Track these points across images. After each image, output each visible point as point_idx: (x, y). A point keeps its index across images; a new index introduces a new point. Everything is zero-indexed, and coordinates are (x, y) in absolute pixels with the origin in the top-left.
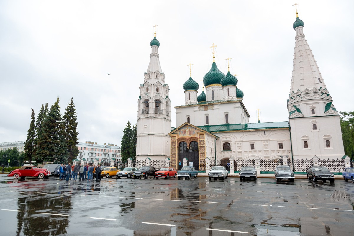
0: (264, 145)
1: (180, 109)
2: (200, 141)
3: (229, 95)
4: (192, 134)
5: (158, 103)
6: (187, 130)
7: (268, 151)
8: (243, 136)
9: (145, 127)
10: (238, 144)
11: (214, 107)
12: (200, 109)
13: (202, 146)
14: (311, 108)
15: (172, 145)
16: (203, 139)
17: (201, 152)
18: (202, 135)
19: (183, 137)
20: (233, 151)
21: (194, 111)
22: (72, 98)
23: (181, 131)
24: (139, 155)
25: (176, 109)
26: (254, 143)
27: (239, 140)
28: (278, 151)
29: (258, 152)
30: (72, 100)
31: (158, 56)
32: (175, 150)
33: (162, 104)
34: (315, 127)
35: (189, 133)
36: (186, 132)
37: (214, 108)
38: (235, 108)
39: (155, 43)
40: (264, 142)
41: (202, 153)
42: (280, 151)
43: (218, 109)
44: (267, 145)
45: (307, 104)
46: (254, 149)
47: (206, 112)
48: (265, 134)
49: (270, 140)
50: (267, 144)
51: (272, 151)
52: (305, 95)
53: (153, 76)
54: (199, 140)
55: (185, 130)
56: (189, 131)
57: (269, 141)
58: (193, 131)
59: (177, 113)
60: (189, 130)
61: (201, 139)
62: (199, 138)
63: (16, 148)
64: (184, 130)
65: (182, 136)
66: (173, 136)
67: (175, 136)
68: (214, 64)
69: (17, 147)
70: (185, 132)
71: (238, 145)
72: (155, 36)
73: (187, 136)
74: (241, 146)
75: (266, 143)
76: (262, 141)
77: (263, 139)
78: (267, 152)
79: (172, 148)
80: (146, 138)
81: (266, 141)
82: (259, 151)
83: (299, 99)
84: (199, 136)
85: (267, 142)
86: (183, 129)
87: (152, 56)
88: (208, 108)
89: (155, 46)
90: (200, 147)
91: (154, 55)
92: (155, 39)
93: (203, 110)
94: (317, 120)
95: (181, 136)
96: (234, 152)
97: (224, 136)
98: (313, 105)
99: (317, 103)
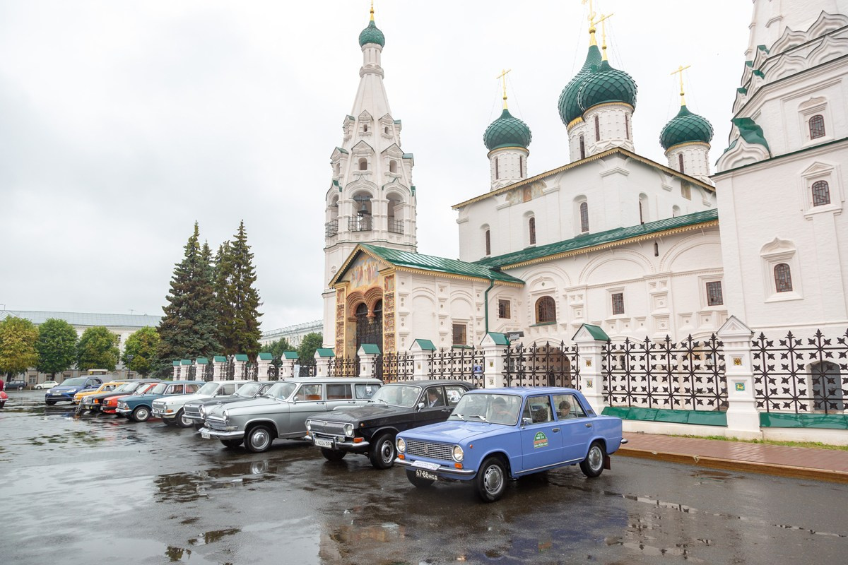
0: (656, 295)
1: (466, 209)
2: (386, 299)
3: (598, 139)
4: (373, 279)
6: (365, 267)
7: (667, 316)
8: (589, 270)
10: (573, 297)
11: (546, 187)
12: (513, 199)
13: (388, 312)
14: (805, 113)
15: (338, 314)
16: (391, 292)
17: (388, 332)
18: (390, 277)
19: (357, 289)
20: (562, 325)
21: (499, 209)
22: (242, 223)
23: (355, 272)
25: (457, 212)
26: (624, 288)
27: (576, 284)
28: (702, 313)
29: (633, 321)
30: (241, 228)
31: (379, 73)
32: (343, 330)
33: (374, 201)
34: (820, 193)
35: (367, 277)
37: (544, 190)
38: (604, 176)
39: (372, 38)
40: (654, 285)
41: (389, 335)
42: (709, 313)
43: (558, 190)
44: (665, 294)
45: (786, 98)
46: (623, 312)
47: (528, 206)
48: (657, 255)
49: (672, 275)
50: (664, 289)
51: (683, 316)
54: (384, 293)
56: (368, 269)
57: (669, 279)
58: (376, 269)
59: (460, 222)
60: (369, 266)
61: (387, 292)
62: (384, 289)
63: (284, 339)
64: (360, 269)
65: (356, 286)
66: (340, 290)
67: (343, 289)
68: (594, 51)
69: (286, 337)
70: (362, 273)
71: (574, 303)
72: (372, 17)
73: (364, 284)
74: (581, 306)
75: (659, 288)
76: (647, 282)
77: (649, 273)
78: (665, 321)
79: (338, 324)
81: (658, 281)
82: (639, 319)
84: (384, 282)
85: (664, 283)
86: (359, 266)
87: (363, 73)
88: (533, 194)
89: (372, 47)
90: (386, 315)
92: (372, 26)
93: (519, 203)
94: (828, 160)
95: (353, 286)
96: (564, 326)
97: (538, 277)
98: (815, 95)
99: (836, 81)
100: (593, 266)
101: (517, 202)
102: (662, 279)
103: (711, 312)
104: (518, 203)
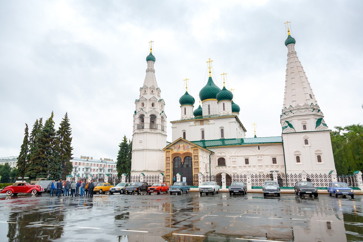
0: (258, 160)
1: (176, 124)
2: (194, 157)
3: (224, 110)
4: (186, 150)
5: (153, 118)
6: (181, 145)
7: (262, 166)
8: (238, 151)
9: (140, 142)
10: (233, 159)
11: (210, 122)
12: (196, 123)
13: (196, 161)
14: (302, 124)
15: (166, 160)
16: (197, 155)
17: (195, 167)
18: (196, 150)
19: (178, 152)
20: (228, 166)
21: (190, 126)
22: (67, 113)
23: (176, 146)
24: (134, 170)
25: (172, 124)
26: (249, 157)
27: (233, 155)
28: (271, 166)
29: (252, 166)
30: (66, 115)
31: (154, 71)
32: (170, 166)
33: (158, 119)
34: (306, 142)
35: (183, 148)
36: (181, 147)
38: (230, 122)
39: (151, 59)
40: (258, 157)
43: (214, 124)
45: (299, 120)
46: (248, 164)
47: (202, 127)
48: (259, 149)
49: (263, 155)
50: (261, 159)
51: (266, 166)
52: (296, 111)
53: (149, 91)
54: (193, 155)
55: (179, 145)
56: (184, 146)
57: (263, 156)
58: (188, 147)
59: (172, 128)
60: (184, 145)
61: (195, 155)
62: (193, 153)
64: (178, 146)
65: (176, 151)
66: (168, 152)
67: (170, 152)
68: (210, 79)
70: (179, 147)
71: (233, 160)
72: (151, 51)
73: (182, 151)
74: (235, 161)
75: (260, 158)
76: (257, 156)
77: (257, 154)
78: (261, 167)
79: (167, 163)
80: (141, 153)
81: (260, 156)
82: (253, 166)
83: (291, 115)
84: (193, 151)
85: (261, 157)
86: (178, 144)
87: (147, 71)
88: (204, 123)
89: (150, 62)
90: (194, 162)
91: (150, 70)
92: (151, 54)
93: (199, 125)
94: (308, 135)
95: (175, 151)
96: (229, 167)
97: (219, 151)
98: (305, 121)
99: (309, 119)
100: (239, 151)
102: (261, 156)
103: (274, 165)
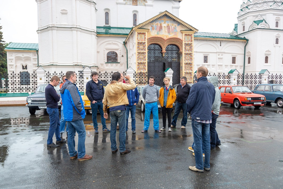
0: (219, 58)
2: (185, 45)
4: (172, 33)
6: (164, 25)
7: (221, 65)
9: (62, 14)
11: (147, 2)
12: (127, 2)
13: (187, 52)
14: (275, 20)
15: (138, 47)
16: (190, 42)
17: (187, 62)
18: (189, 35)
19: (159, 36)
21: (117, 4)
23: (154, 25)
24: (54, 64)
26: (208, 55)
28: (230, 65)
32: (145, 57)
34: (277, 41)
35: (167, 31)
36: (163, 28)
41: (187, 64)
43: (152, 6)
44: (222, 58)
46: (207, 62)
47: (135, 8)
48: (221, 45)
49: (225, 53)
50: (222, 57)
51: (226, 66)
54: (184, 43)
55: (161, 24)
56: (168, 27)
57: (224, 54)
58: (175, 28)
60: (168, 25)
61: (186, 42)
62: (184, 40)
64: (159, 25)
65: (156, 34)
66: (140, 33)
67: (144, 34)
70: (161, 28)
73: (165, 34)
75: (220, 56)
76: (218, 54)
77: (218, 51)
78: (221, 67)
79: (139, 53)
80: (67, 33)
81: (221, 54)
82: (213, 65)
84: (184, 37)
85: (222, 55)
86: (158, 23)
88: (138, 3)
90: (185, 53)
95: (154, 33)
98: (279, 17)
99: (282, 15)
101: (129, 3)
102: (222, 54)
103: (233, 65)
104: (130, 5)
